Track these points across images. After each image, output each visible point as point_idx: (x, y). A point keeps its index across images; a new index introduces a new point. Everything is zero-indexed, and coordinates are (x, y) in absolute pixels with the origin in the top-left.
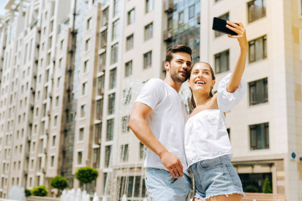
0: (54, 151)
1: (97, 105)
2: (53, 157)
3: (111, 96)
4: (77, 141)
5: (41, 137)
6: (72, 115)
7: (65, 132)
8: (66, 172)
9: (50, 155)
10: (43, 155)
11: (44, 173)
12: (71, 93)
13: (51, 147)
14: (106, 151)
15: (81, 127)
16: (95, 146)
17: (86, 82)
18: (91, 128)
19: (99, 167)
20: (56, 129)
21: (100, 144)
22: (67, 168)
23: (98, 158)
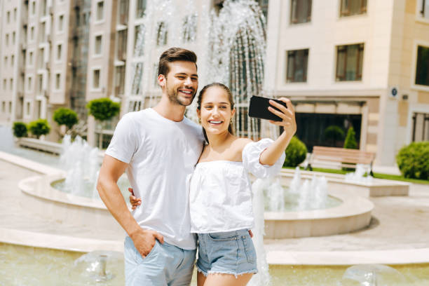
0: (61, 66)
2: (58, 75)
4: (93, 55)
5: (41, 46)
6: (85, 15)
7: (75, 39)
8: (78, 97)
9: (55, 72)
10: (44, 72)
11: (47, 97)
13: (55, 61)
15: (98, 34)
16: (118, 63)
18: (112, 36)
19: (123, 93)
20: (62, 35)
21: (124, 61)
22: (78, 93)
23: (123, 80)
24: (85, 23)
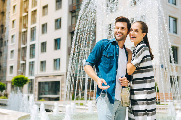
1: (23, 35)
3: (33, 29)
4: (9, 59)
6: (5, 42)
7: (1, 53)
8: (2, 79)
12: (4, 28)
14: (30, 65)
15: (12, 49)
16: (22, 62)
17: (15, 20)
18: (19, 50)
21: (25, 61)
22: (2, 77)
23: (24, 70)
24: (5, 45)
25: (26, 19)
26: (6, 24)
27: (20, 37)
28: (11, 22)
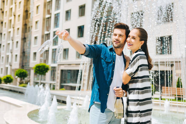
0: (17, 51)
1: (47, 21)
2: (16, 56)
3: (56, 16)
4: (33, 45)
5: (8, 42)
6: (29, 28)
7: (24, 39)
8: (26, 65)
9: (14, 54)
10: (10, 54)
11: (11, 66)
12: (29, 13)
13: (15, 49)
14: (53, 52)
15: (35, 36)
17: (39, 5)
18: (43, 37)
19: (48, 63)
20: (18, 37)
22: (26, 63)
23: (47, 57)
24: (29, 31)
25: (51, 5)
26: (30, 9)
27: (44, 23)
28: (35, 8)
